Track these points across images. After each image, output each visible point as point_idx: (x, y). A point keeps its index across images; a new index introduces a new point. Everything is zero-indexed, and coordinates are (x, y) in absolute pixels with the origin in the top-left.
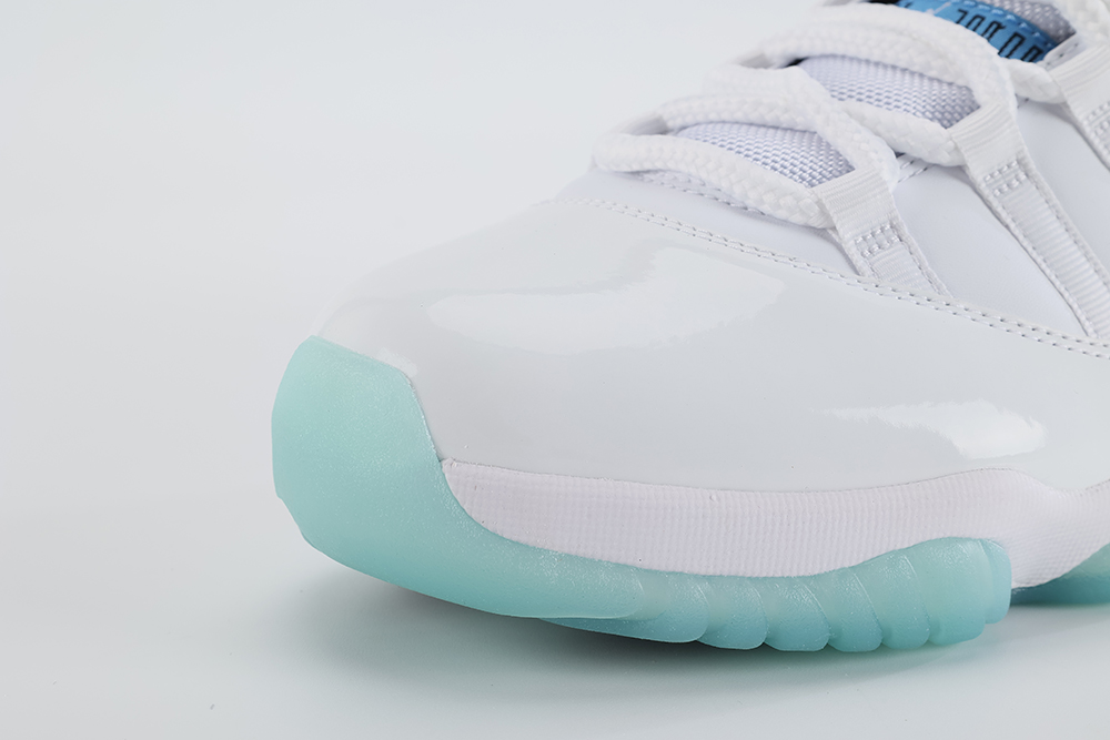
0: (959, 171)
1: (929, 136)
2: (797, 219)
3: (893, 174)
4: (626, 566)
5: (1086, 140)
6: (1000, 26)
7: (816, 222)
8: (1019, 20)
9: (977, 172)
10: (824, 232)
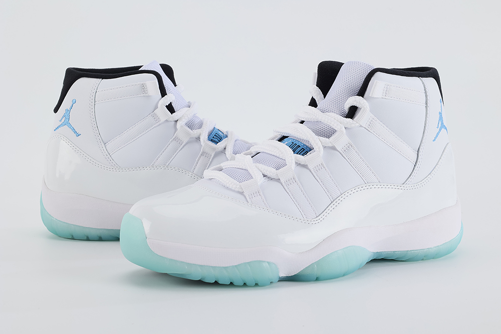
0: (278, 180)
1: (271, 171)
2: (237, 190)
3: (260, 180)
4: (183, 262)
5: (312, 173)
6: (299, 146)
7: (240, 190)
8: (304, 145)
9: (282, 181)
10: (242, 193)
